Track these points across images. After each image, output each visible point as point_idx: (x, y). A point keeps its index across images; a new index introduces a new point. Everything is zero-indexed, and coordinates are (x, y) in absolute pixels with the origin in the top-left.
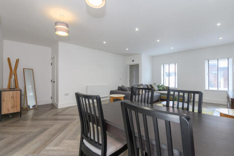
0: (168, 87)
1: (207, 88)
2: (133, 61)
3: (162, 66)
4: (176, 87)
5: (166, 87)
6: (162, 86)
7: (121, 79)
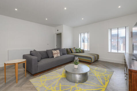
0: (83, 50)
1: (109, 51)
2: (58, 30)
3: (80, 34)
4: (89, 50)
5: (82, 50)
6: (79, 49)
7: (48, 44)
